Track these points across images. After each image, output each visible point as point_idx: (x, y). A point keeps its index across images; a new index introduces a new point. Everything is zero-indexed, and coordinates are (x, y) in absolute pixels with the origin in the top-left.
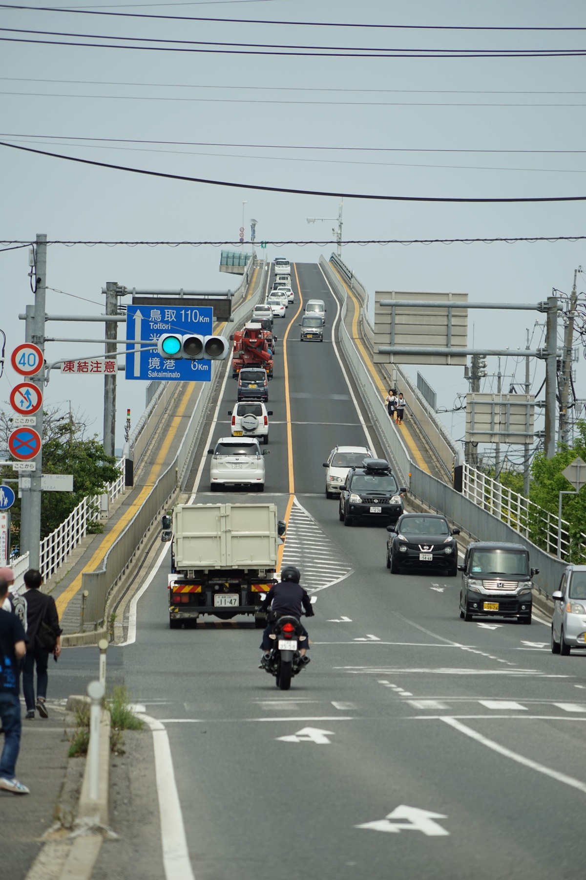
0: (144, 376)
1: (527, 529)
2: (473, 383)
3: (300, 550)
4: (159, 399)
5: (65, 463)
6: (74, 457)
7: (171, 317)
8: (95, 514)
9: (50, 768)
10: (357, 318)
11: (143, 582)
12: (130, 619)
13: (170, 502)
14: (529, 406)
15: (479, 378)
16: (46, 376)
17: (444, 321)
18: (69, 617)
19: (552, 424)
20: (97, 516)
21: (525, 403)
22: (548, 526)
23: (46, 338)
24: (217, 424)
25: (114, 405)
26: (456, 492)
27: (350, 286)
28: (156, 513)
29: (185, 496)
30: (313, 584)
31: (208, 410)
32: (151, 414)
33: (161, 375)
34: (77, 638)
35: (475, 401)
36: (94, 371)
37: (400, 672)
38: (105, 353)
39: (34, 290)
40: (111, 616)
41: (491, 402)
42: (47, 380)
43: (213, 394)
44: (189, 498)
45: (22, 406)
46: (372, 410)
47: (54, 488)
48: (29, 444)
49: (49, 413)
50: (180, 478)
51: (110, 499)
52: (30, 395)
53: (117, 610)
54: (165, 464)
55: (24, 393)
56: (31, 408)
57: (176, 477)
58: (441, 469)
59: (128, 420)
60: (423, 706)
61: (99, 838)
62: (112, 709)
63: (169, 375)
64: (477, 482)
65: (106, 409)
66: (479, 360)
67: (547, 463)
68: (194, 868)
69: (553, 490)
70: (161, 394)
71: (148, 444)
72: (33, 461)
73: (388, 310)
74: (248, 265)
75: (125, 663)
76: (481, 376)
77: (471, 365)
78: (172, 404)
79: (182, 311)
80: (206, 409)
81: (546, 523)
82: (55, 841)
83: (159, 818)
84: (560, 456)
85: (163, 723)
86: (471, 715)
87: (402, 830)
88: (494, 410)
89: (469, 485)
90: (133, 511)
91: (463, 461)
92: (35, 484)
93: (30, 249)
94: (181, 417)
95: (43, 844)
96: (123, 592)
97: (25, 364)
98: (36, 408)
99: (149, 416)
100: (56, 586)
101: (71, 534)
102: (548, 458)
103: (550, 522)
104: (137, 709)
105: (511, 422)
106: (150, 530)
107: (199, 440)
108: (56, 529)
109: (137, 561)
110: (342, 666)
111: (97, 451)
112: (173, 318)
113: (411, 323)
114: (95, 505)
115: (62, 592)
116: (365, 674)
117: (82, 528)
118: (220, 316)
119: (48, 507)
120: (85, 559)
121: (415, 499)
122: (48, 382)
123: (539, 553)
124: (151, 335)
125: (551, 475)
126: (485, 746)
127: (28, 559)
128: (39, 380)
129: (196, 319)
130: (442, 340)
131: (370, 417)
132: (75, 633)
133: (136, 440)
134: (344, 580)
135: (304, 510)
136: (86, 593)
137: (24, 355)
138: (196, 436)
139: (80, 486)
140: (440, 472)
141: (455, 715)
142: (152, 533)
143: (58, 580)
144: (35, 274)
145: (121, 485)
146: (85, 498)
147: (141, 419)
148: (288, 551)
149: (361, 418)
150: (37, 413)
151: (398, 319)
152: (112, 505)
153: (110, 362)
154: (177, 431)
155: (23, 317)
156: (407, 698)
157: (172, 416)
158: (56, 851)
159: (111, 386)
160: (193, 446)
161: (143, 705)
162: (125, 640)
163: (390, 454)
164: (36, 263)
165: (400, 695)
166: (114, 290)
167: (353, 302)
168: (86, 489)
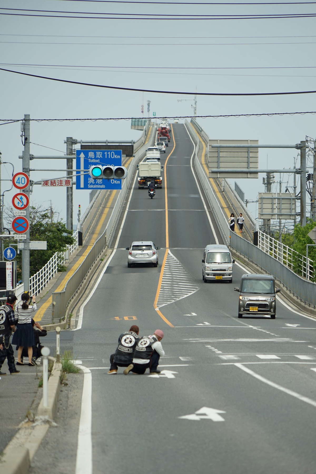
0: (86, 187)
1: (292, 264)
2: (267, 187)
3: (171, 278)
4: (97, 199)
5: (45, 234)
6: (50, 231)
7: (100, 156)
8: (62, 261)
9: (28, 393)
10: (204, 153)
11: (87, 297)
12: (80, 316)
13: (102, 254)
14: (292, 199)
15: (271, 184)
16: (31, 189)
17: (246, 155)
18: (46, 316)
19: (304, 209)
20: (63, 262)
21: (290, 197)
22: (303, 263)
23: (31, 169)
24: (128, 211)
25: (72, 203)
26: (254, 246)
27: (201, 136)
28: (95, 260)
29: (111, 250)
30: (177, 296)
31: (123, 204)
32: (92, 207)
33: (95, 186)
34: (50, 327)
35: (263, 197)
36: (59, 185)
37: (218, 341)
38: (67, 176)
39: (24, 144)
40: (70, 315)
41: (272, 197)
42: (31, 191)
43: (126, 195)
44: (113, 251)
45: (18, 205)
46: (211, 202)
47: (37, 248)
48: (23, 225)
49: (36, 208)
50: (108, 241)
51: (70, 253)
52: (23, 199)
53: (73, 312)
54: (100, 234)
55: (19, 198)
56: (23, 206)
57: (106, 240)
58: (247, 233)
59: (79, 211)
60: (227, 358)
61: (47, 426)
62: (63, 362)
63: (99, 186)
64: (266, 240)
65: (68, 205)
66: (271, 174)
67: (301, 229)
68: (93, 439)
69: (305, 243)
70: (98, 196)
71: (91, 223)
72: (25, 234)
73: (215, 150)
74: (146, 125)
75: (74, 339)
76: (271, 183)
77: (266, 177)
78: (104, 201)
79: (105, 152)
80: (123, 203)
81: (302, 261)
82: (25, 428)
83: (80, 416)
84: (308, 226)
85: (90, 370)
86: (250, 362)
87: (201, 419)
88: (273, 202)
89: (262, 242)
90: (82, 259)
91: (258, 229)
92: (26, 246)
93: (21, 122)
94: (109, 208)
95: (19, 429)
96: (77, 302)
97: (20, 183)
98: (26, 206)
99: (91, 208)
100: (41, 300)
101: (49, 272)
102: (302, 227)
103: (304, 261)
104: (77, 363)
105: (282, 208)
106: (91, 269)
107: (118, 220)
108: (40, 270)
109: (84, 286)
110: (188, 338)
111: (62, 228)
112: (101, 156)
113: (228, 156)
114: (62, 256)
115: (44, 303)
116: (199, 343)
117: (55, 269)
118: (127, 154)
119: (37, 258)
120: (56, 285)
121: (233, 250)
122: (32, 192)
123: (297, 277)
124: (89, 165)
125: (304, 236)
126: (255, 378)
127: (23, 286)
128: (27, 191)
129: (113, 157)
130: (246, 165)
131: (210, 206)
132: (49, 324)
133: (84, 221)
134: (194, 293)
135: (174, 257)
136: (55, 303)
137: (19, 178)
138: (117, 218)
139: (53, 246)
140: (246, 235)
141: (242, 362)
142: (92, 271)
143: (42, 296)
144: (24, 136)
145: (76, 245)
146: (56, 253)
147: (87, 209)
148: (165, 278)
149: (205, 207)
150: (26, 209)
151: (221, 154)
152: (71, 256)
153: (68, 180)
154: (107, 216)
155: (21, 157)
156: (219, 354)
157: (104, 208)
158: (25, 432)
159: (70, 193)
160: (115, 224)
161: (81, 361)
162: (76, 328)
163: (220, 226)
164: (24, 129)
165: (216, 353)
166: (71, 142)
167: (202, 144)
168: (56, 248)
